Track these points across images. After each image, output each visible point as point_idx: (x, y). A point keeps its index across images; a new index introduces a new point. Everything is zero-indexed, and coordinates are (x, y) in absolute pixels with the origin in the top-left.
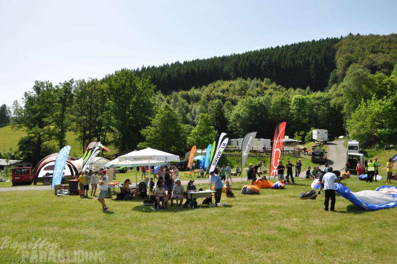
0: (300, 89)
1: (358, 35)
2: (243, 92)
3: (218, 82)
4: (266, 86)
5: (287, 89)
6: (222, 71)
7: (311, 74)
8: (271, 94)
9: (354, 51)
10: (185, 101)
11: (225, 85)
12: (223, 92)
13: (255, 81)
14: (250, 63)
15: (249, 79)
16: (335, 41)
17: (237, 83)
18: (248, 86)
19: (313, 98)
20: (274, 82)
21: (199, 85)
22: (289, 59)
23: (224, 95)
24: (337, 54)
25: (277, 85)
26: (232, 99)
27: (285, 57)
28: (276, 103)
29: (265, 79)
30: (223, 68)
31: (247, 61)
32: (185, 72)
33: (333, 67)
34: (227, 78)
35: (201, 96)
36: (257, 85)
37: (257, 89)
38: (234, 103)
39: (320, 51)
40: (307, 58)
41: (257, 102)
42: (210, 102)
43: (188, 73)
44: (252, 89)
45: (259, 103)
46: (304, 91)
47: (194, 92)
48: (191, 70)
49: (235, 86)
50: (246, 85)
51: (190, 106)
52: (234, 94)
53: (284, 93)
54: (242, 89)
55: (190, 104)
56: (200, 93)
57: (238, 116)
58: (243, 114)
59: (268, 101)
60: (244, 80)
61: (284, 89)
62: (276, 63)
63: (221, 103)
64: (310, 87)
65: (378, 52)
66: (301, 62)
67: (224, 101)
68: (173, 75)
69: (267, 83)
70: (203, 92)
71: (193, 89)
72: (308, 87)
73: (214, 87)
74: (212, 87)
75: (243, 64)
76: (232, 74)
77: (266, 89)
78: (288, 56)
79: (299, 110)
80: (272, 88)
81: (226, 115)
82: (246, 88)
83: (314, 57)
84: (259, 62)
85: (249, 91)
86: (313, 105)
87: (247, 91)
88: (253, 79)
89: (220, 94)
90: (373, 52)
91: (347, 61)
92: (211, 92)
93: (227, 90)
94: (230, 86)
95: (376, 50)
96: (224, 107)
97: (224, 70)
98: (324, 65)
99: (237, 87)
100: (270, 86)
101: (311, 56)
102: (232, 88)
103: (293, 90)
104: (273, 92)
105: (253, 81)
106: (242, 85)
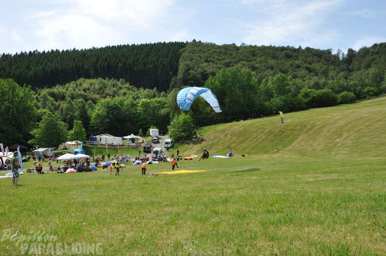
0: (148, 90)
1: (200, 42)
2: (101, 91)
3: (81, 80)
4: (121, 86)
5: (138, 89)
6: (83, 68)
7: (158, 76)
8: (125, 94)
10: (53, 99)
11: (86, 83)
12: (85, 90)
13: (112, 81)
14: (108, 63)
15: (107, 78)
16: (181, 45)
17: (97, 82)
18: (106, 86)
20: (128, 83)
21: (64, 81)
22: (141, 63)
23: (86, 94)
24: (180, 59)
25: (130, 85)
26: (92, 97)
27: (138, 60)
29: (121, 79)
30: (83, 66)
31: (105, 62)
33: (176, 72)
34: (88, 76)
35: (66, 93)
36: (114, 86)
37: (114, 89)
38: (95, 101)
39: (167, 57)
40: (155, 63)
41: (113, 103)
42: (74, 101)
43: (52, 71)
44: (110, 88)
45: (114, 105)
46: (151, 91)
47: (58, 89)
48: (56, 68)
49: (95, 85)
50: (104, 84)
51: (57, 104)
52: (94, 93)
53: (136, 92)
54: (101, 89)
55: (57, 101)
56: (64, 91)
57: (98, 115)
58: (102, 113)
59: (121, 103)
60: (103, 80)
61: (135, 89)
62: (130, 65)
63: (84, 101)
64: (157, 88)
65: (210, 61)
66: (151, 66)
67: (86, 100)
68: (38, 73)
69: (121, 84)
70: (70, 88)
71: (57, 86)
72: (155, 88)
73: (77, 86)
74: (75, 86)
75: (103, 64)
76: (92, 72)
77: (121, 88)
78: (140, 60)
79: (145, 111)
80: (126, 88)
81: (89, 112)
83: (161, 62)
84: (116, 63)
85: (107, 91)
87: (105, 91)
88: (111, 79)
89: (82, 92)
90: (206, 61)
91: (186, 68)
92: (75, 90)
93: (89, 89)
94: (91, 85)
95: (209, 59)
96: (87, 107)
97: (85, 67)
98: (169, 69)
99: (96, 86)
100: (125, 86)
101: (159, 61)
102: (92, 87)
103: (143, 90)
104: (126, 92)
105: (110, 81)
106: (101, 85)
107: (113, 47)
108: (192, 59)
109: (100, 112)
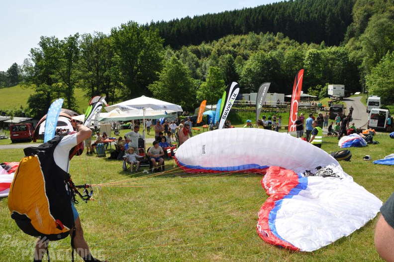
0: (314, 44)
2: (254, 46)
3: (229, 37)
4: (279, 41)
5: (300, 44)
6: (233, 25)
7: (326, 28)
8: (284, 49)
9: (374, 3)
10: (194, 55)
11: (237, 39)
12: (234, 46)
13: (267, 36)
14: (263, 17)
15: (261, 33)
17: (249, 38)
18: (260, 41)
19: (329, 52)
20: (287, 37)
21: (210, 39)
22: (304, 12)
23: (235, 50)
24: (354, 7)
25: (290, 40)
26: (243, 54)
27: (299, 10)
28: (289, 57)
29: (278, 34)
30: (233, 22)
31: (259, 15)
32: (195, 26)
33: (350, 20)
34: (238, 32)
35: (212, 50)
36: (270, 40)
37: (269, 44)
38: (246, 58)
39: (336, 4)
40: (323, 11)
41: (269, 57)
42: (221, 57)
43: (198, 27)
44: (265, 43)
45: (271, 58)
46: (318, 45)
47: (204, 46)
48: (201, 24)
49: (246, 40)
50: (258, 40)
51: (200, 61)
52: (246, 48)
53: (298, 48)
54: (254, 44)
55: (200, 59)
56: (210, 47)
57: (250, 71)
58: (254, 68)
59: (281, 55)
60: (256, 35)
61: (297, 44)
62: (289, 16)
63: (233, 58)
64: (325, 42)
66: (316, 15)
67: (235, 56)
68: (182, 30)
69: (279, 38)
70: (214, 47)
71: (203, 44)
72: (323, 41)
73: (225, 42)
74: (223, 42)
75: (255, 18)
76: (243, 28)
77: (278, 43)
78: (302, 9)
79: (313, 65)
80: (284, 43)
81: (238, 69)
82: (258, 43)
83: (330, 10)
84: (271, 16)
85: (261, 46)
86: (328, 60)
87: (259, 46)
88: (265, 34)
89: (231, 49)
91: (366, 14)
92: (222, 46)
93: (239, 45)
94: (242, 40)
96: (235, 62)
97: (235, 24)
98: (340, 18)
99: (248, 41)
100: (283, 41)
101: (327, 9)
102: (243, 42)
103: (307, 45)
104: (286, 47)
105: (265, 36)
106: (254, 39)
109: (252, 67)
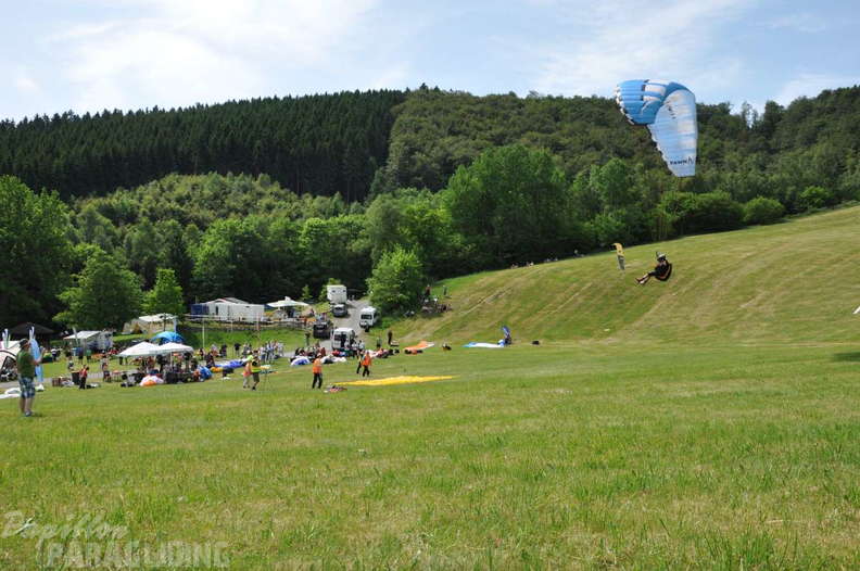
0: (323, 198)
1: (437, 89)
2: (216, 201)
3: (170, 178)
4: (261, 190)
5: (300, 195)
6: (175, 150)
7: (345, 167)
8: (269, 208)
10: (108, 221)
11: (183, 184)
12: (180, 200)
13: (241, 180)
14: (232, 141)
15: (230, 173)
16: (394, 98)
17: (207, 183)
18: (227, 190)
19: (339, 223)
20: (277, 183)
21: (132, 182)
22: (307, 136)
23: (182, 209)
24: (393, 129)
25: (282, 188)
27: (297, 132)
29: (261, 175)
31: (226, 136)
32: (101, 154)
34: (186, 169)
35: (138, 207)
36: (245, 189)
37: (245, 197)
38: (202, 225)
39: (364, 123)
40: (338, 138)
41: (243, 230)
42: (156, 224)
43: (106, 157)
44: (236, 195)
45: (247, 233)
46: (329, 200)
47: (120, 199)
48: (113, 150)
49: (203, 188)
50: (223, 186)
51: (118, 231)
52: (202, 205)
53: (295, 204)
54: (216, 197)
55: (117, 226)
56: (135, 202)
57: (211, 256)
58: (219, 250)
59: (263, 228)
60: (220, 176)
61: (294, 196)
62: (281, 143)
63: (180, 225)
64: (342, 194)
65: (459, 132)
66: (328, 144)
67: (184, 222)
68: (75, 163)
69: (263, 184)
70: (146, 196)
71: (118, 193)
72: (338, 193)
73: (163, 190)
74: (158, 190)
75: (219, 144)
76: (196, 159)
77: (261, 195)
78: (304, 131)
79: (315, 245)
80: (271, 194)
81: (190, 248)
82: (224, 193)
83: (351, 136)
84: (248, 139)
85: (230, 202)
86: (338, 238)
87: (227, 201)
88: (238, 175)
89: (174, 205)
90: (452, 133)
91: (407, 148)
92: (158, 200)
93: (188, 197)
94: (194, 187)
95: (457, 129)
96: (185, 237)
97: (180, 149)
98: (367, 151)
99: (206, 192)
100: (269, 191)
101: (347, 134)
102: (197, 192)
103: (310, 198)
104: (273, 203)
105: (237, 179)
106: (217, 188)
107: (242, 102)
108: (420, 128)
109: (215, 249)
